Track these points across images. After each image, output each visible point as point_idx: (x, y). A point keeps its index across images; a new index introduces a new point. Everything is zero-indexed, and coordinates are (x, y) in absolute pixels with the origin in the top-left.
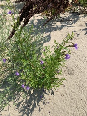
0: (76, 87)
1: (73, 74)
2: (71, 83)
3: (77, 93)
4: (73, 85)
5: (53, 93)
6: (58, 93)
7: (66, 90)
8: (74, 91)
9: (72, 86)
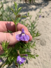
0: (47, 56)
5: (27, 62)
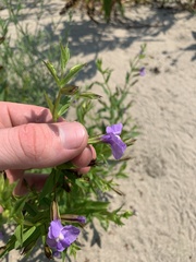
0: (171, 215)
1: (163, 174)
2: (158, 204)
4: (164, 208)
5: (97, 240)
6: (115, 239)
7: (141, 227)
8: (165, 228)
9: (160, 213)
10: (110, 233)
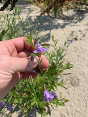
1: (78, 85)
2: (76, 98)
3: (83, 113)
4: (78, 100)
5: (49, 112)
6: (57, 113)
7: (68, 108)
9: (77, 102)
10: (55, 110)
